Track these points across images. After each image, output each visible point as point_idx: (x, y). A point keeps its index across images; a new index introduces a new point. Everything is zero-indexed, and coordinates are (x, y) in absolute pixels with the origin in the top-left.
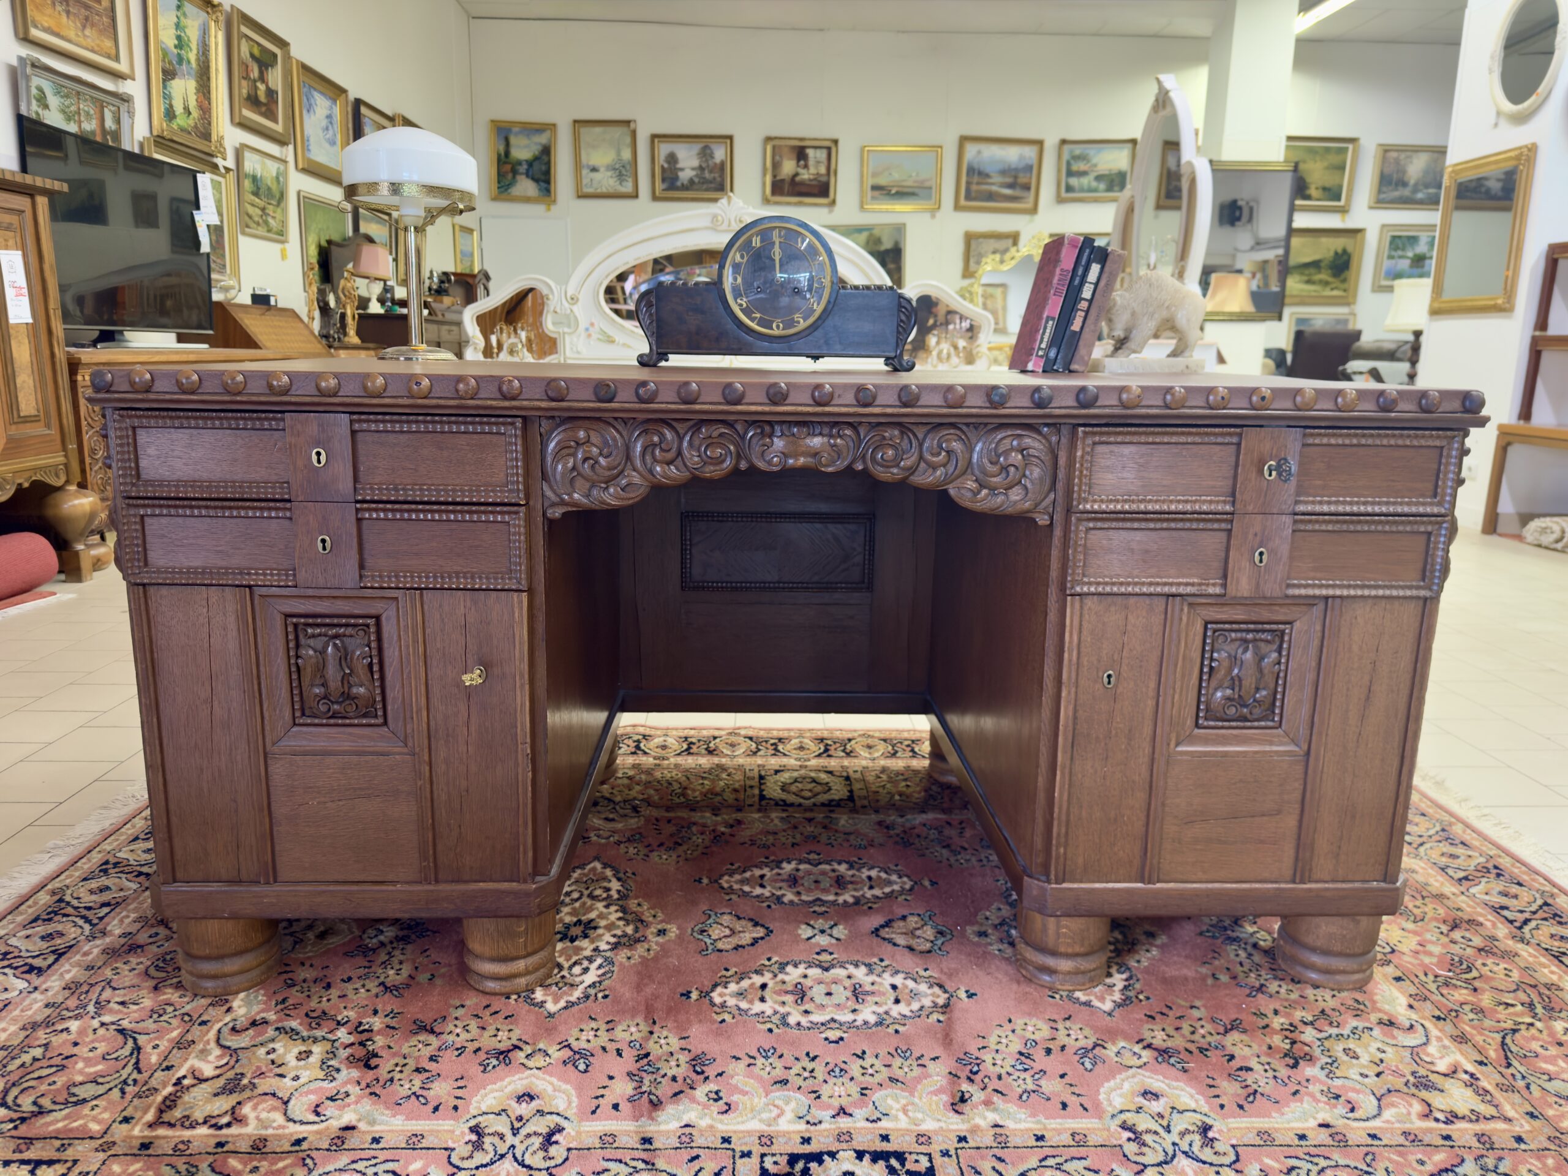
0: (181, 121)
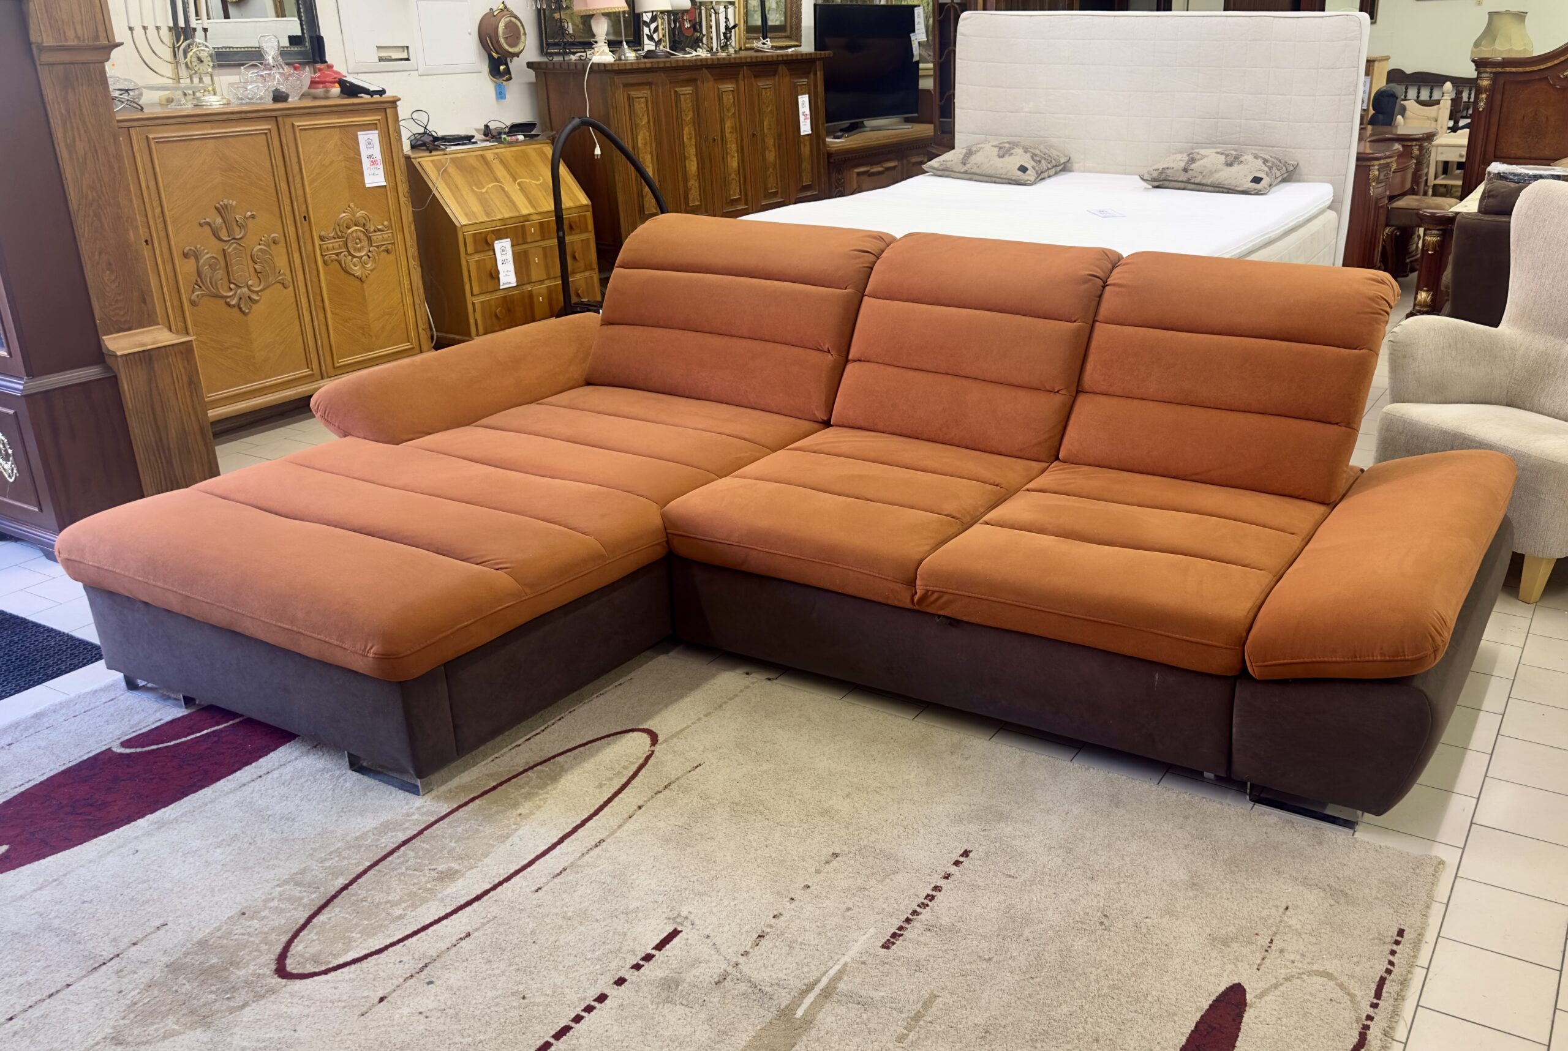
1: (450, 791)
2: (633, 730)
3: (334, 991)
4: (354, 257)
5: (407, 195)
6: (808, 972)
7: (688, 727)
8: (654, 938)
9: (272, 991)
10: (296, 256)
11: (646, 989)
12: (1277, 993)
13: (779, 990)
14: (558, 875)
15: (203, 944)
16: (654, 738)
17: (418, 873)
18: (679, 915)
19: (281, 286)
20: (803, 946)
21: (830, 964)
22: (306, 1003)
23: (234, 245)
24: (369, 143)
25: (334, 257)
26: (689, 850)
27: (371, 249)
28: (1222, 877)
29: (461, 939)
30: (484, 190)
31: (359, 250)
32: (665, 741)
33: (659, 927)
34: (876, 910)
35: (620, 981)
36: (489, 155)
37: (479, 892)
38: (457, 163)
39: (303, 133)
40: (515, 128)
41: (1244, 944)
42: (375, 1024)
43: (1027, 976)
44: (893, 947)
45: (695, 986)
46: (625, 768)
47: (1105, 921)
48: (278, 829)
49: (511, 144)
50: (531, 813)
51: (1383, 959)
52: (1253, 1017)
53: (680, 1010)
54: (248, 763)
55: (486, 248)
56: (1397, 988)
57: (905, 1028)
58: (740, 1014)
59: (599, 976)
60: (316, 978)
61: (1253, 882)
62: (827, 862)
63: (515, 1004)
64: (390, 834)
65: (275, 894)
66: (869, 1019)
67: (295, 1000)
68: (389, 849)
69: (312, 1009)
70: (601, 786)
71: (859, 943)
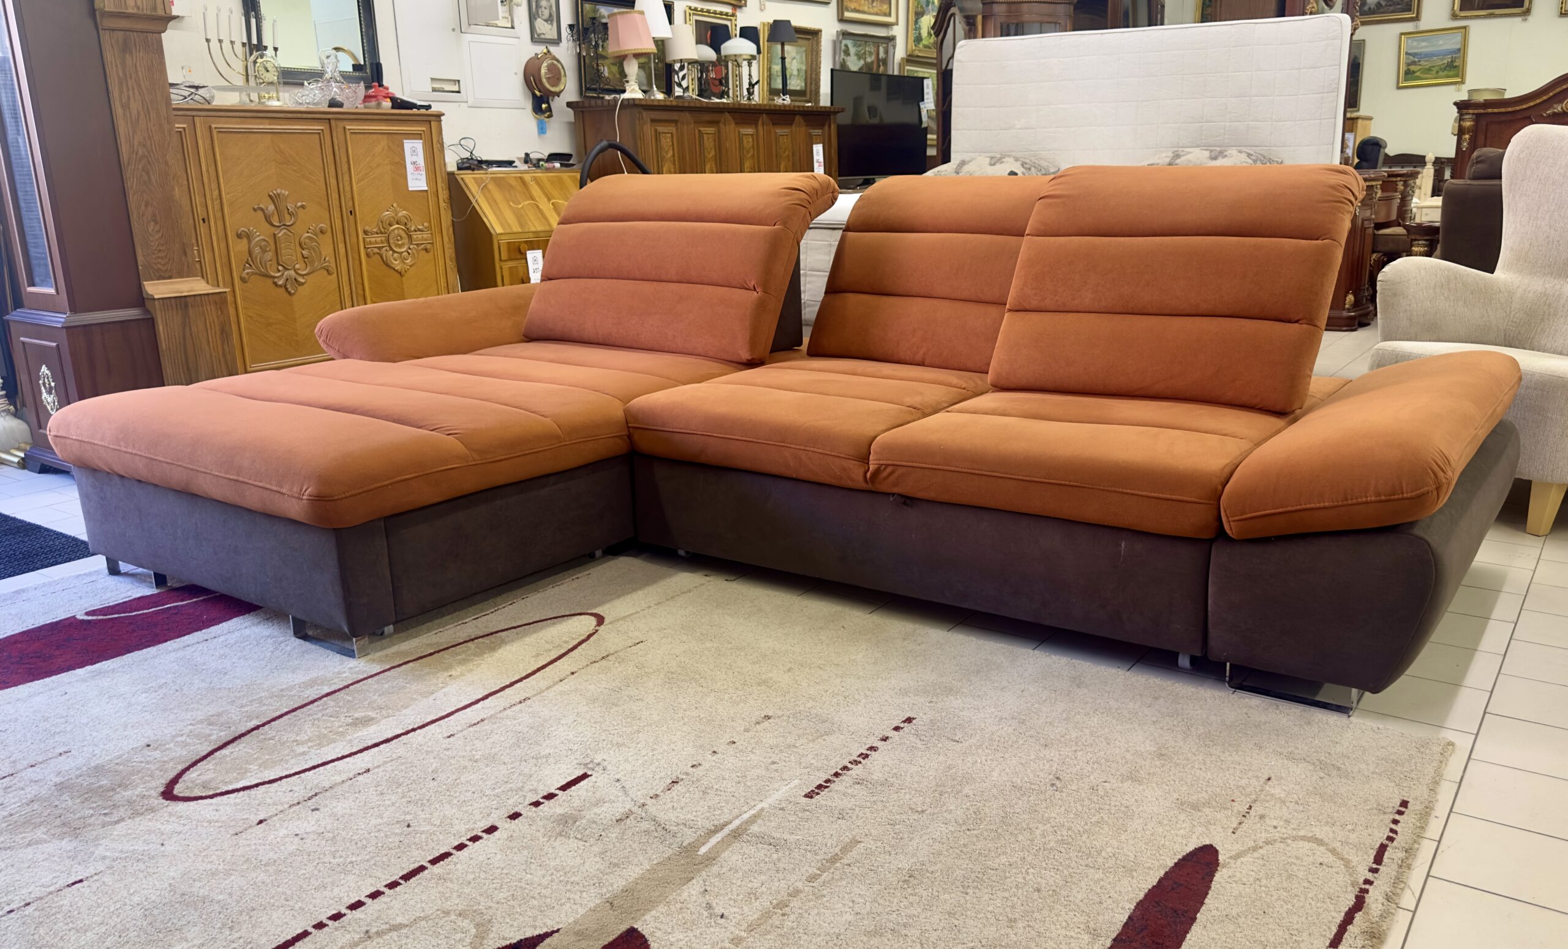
0: (925, 42)
1: (387, 656)
2: (580, 614)
3: (215, 813)
4: (394, 252)
5: (447, 201)
6: (719, 815)
7: (637, 612)
8: (561, 780)
9: (152, 810)
10: (341, 246)
11: (541, 823)
12: (1256, 855)
13: (685, 829)
14: (475, 724)
15: (99, 770)
16: (600, 620)
17: (333, 719)
18: (592, 762)
19: (325, 273)
20: (719, 793)
21: (745, 809)
22: (182, 822)
23: (284, 231)
24: (414, 151)
25: (376, 250)
26: (615, 709)
27: (411, 247)
28: (1194, 750)
29: (359, 774)
30: (520, 206)
31: (400, 246)
32: (611, 623)
33: (568, 771)
34: (804, 765)
35: (515, 816)
36: (527, 177)
37: (389, 736)
38: (498, 181)
39: (353, 136)
40: (553, 157)
41: (1217, 809)
42: (245, 842)
43: (963, 828)
44: (817, 797)
45: (594, 822)
46: (566, 642)
47: (1057, 783)
48: (208, 680)
49: (548, 170)
50: (462, 675)
51: (1384, 828)
52: (1226, 877)
53: (573, 844)
54: (199, 629)
55: (519, 256)
56: (1402, 855)
57: (818, 869)
58: (637, 849)
59: (493, 811)
60: (200, 801)
61: (1230, 755)
62: (758, 723)
63: (397, 831)
64: (316, 687)
65: (186, 731)
66: (779, 860)
67: (173, 819)
68: (311, 699)
69: (187, 827)
70: (538, 655)
71: (781, 792)
